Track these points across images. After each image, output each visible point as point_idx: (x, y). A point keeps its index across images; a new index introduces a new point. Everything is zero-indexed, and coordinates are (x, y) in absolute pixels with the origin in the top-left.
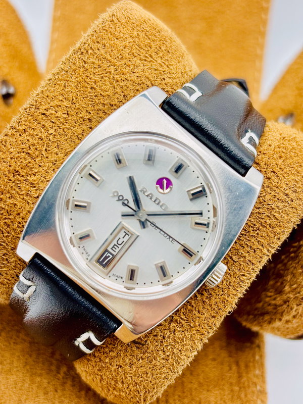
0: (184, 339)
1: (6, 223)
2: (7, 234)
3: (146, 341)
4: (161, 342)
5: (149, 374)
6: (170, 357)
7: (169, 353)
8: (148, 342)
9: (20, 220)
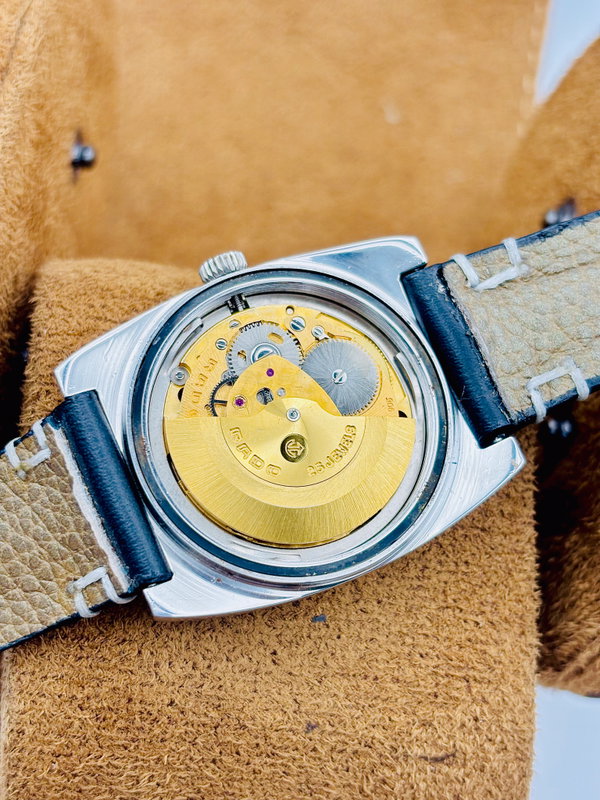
0: (506, 698)
1: (119, 729)
2: (133, 745)
3: (454, 746)
4: (476, 729)
5: (495, 791)
6: (506, 741)
7: (499, 738)
8: (458, 743)
9: (137, 707)
